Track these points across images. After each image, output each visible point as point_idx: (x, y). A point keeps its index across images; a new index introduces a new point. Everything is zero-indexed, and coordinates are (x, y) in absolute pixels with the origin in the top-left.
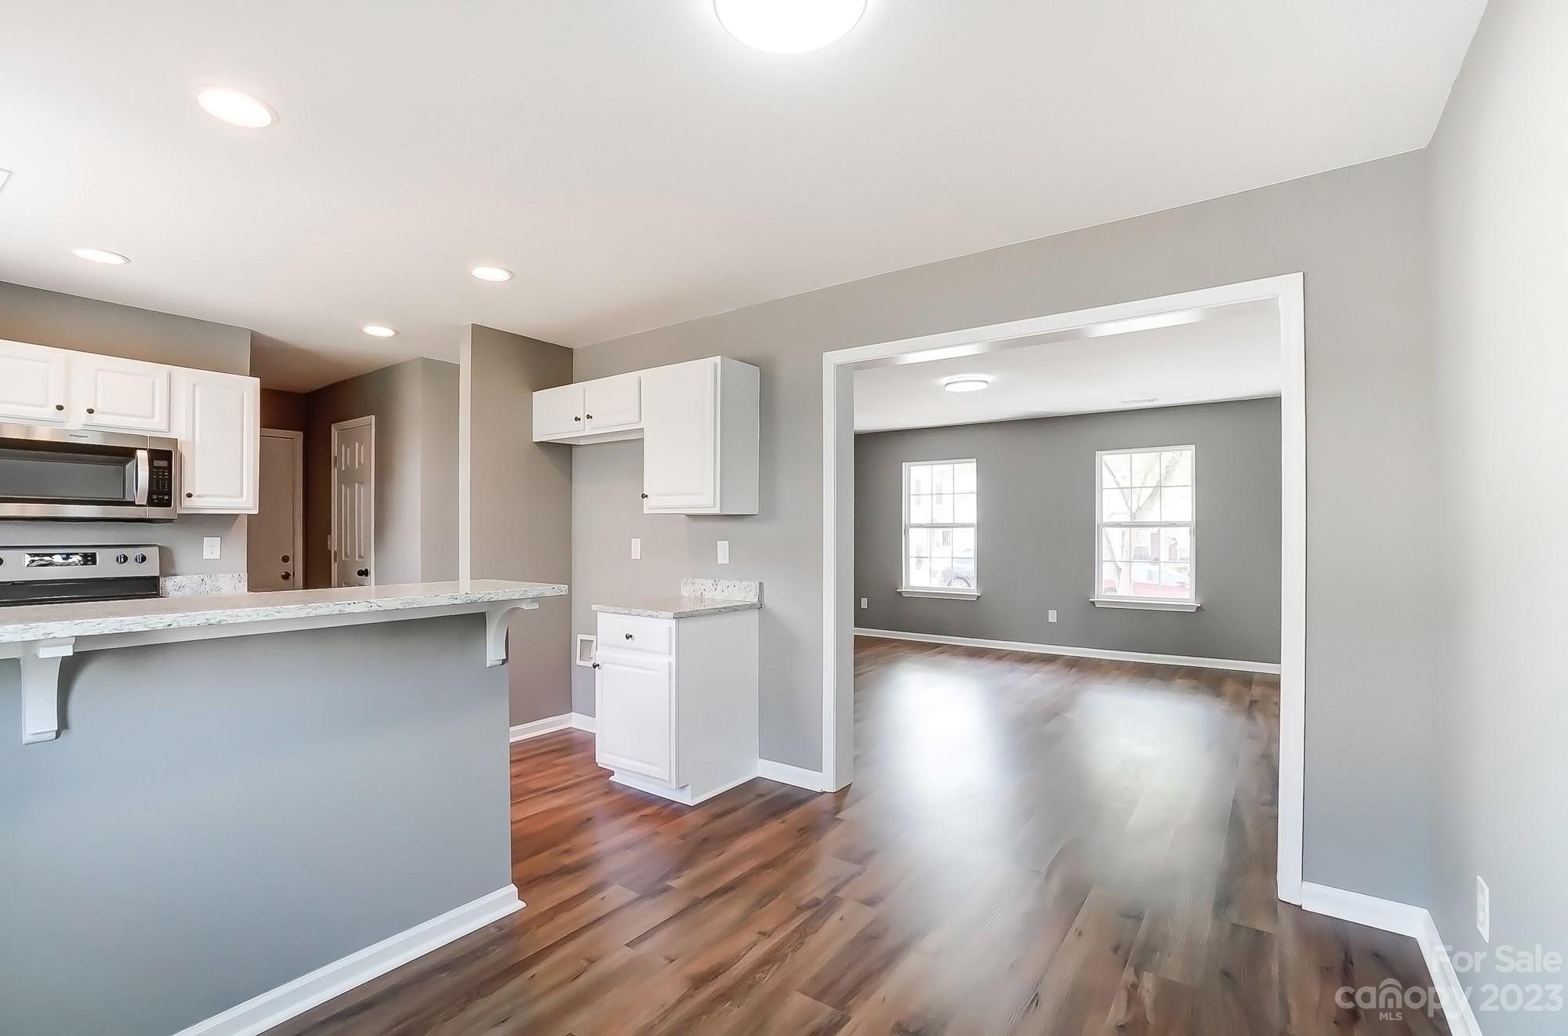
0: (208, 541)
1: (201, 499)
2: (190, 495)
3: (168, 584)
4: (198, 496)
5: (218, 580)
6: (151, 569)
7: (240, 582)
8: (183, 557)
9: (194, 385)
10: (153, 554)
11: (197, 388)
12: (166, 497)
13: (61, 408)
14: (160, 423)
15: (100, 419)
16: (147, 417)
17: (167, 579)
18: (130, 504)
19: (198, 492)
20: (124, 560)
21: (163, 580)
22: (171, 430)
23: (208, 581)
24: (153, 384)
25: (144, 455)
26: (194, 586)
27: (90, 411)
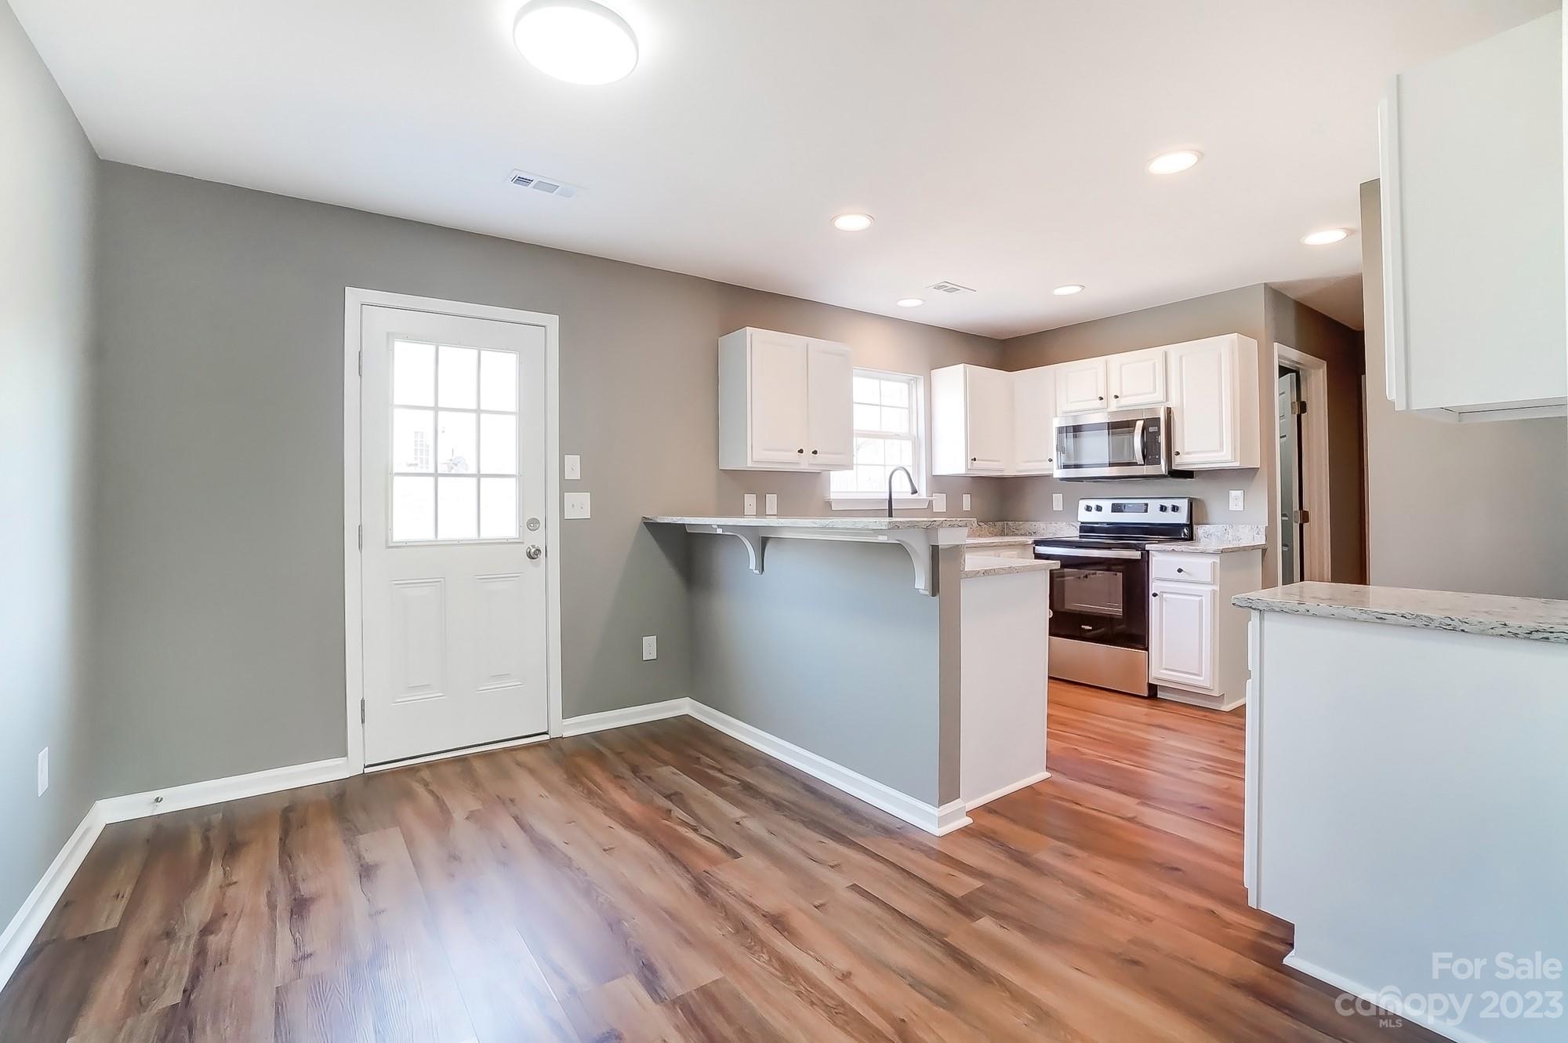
0: (1233, 493)
1: (1191, 456)
2: (1178, 453)
3: (1200, 531)
4: (1188, 453)
5: (1238, 531)
6: (1181, 518)
7: (1258, 534)
8: (1214, 509)
9: (1181, 357)
10: (1183, 505)
11: (1184, 358)
12: (1157, 457)
13: (1101, 399)
14: (1159, 396)
15: (1124, 402)
16: (1151, 393)
17: (1198, 526)
18: (1135, 464)
19: (1186, 450)
20: (1163, 509)
21: (1195, 527)
22: (1167, 400)
23: (1230, 531)
24: (1154, 365)
25: (1140, 424)
26: (1219, 534)
27: (1116, 397)
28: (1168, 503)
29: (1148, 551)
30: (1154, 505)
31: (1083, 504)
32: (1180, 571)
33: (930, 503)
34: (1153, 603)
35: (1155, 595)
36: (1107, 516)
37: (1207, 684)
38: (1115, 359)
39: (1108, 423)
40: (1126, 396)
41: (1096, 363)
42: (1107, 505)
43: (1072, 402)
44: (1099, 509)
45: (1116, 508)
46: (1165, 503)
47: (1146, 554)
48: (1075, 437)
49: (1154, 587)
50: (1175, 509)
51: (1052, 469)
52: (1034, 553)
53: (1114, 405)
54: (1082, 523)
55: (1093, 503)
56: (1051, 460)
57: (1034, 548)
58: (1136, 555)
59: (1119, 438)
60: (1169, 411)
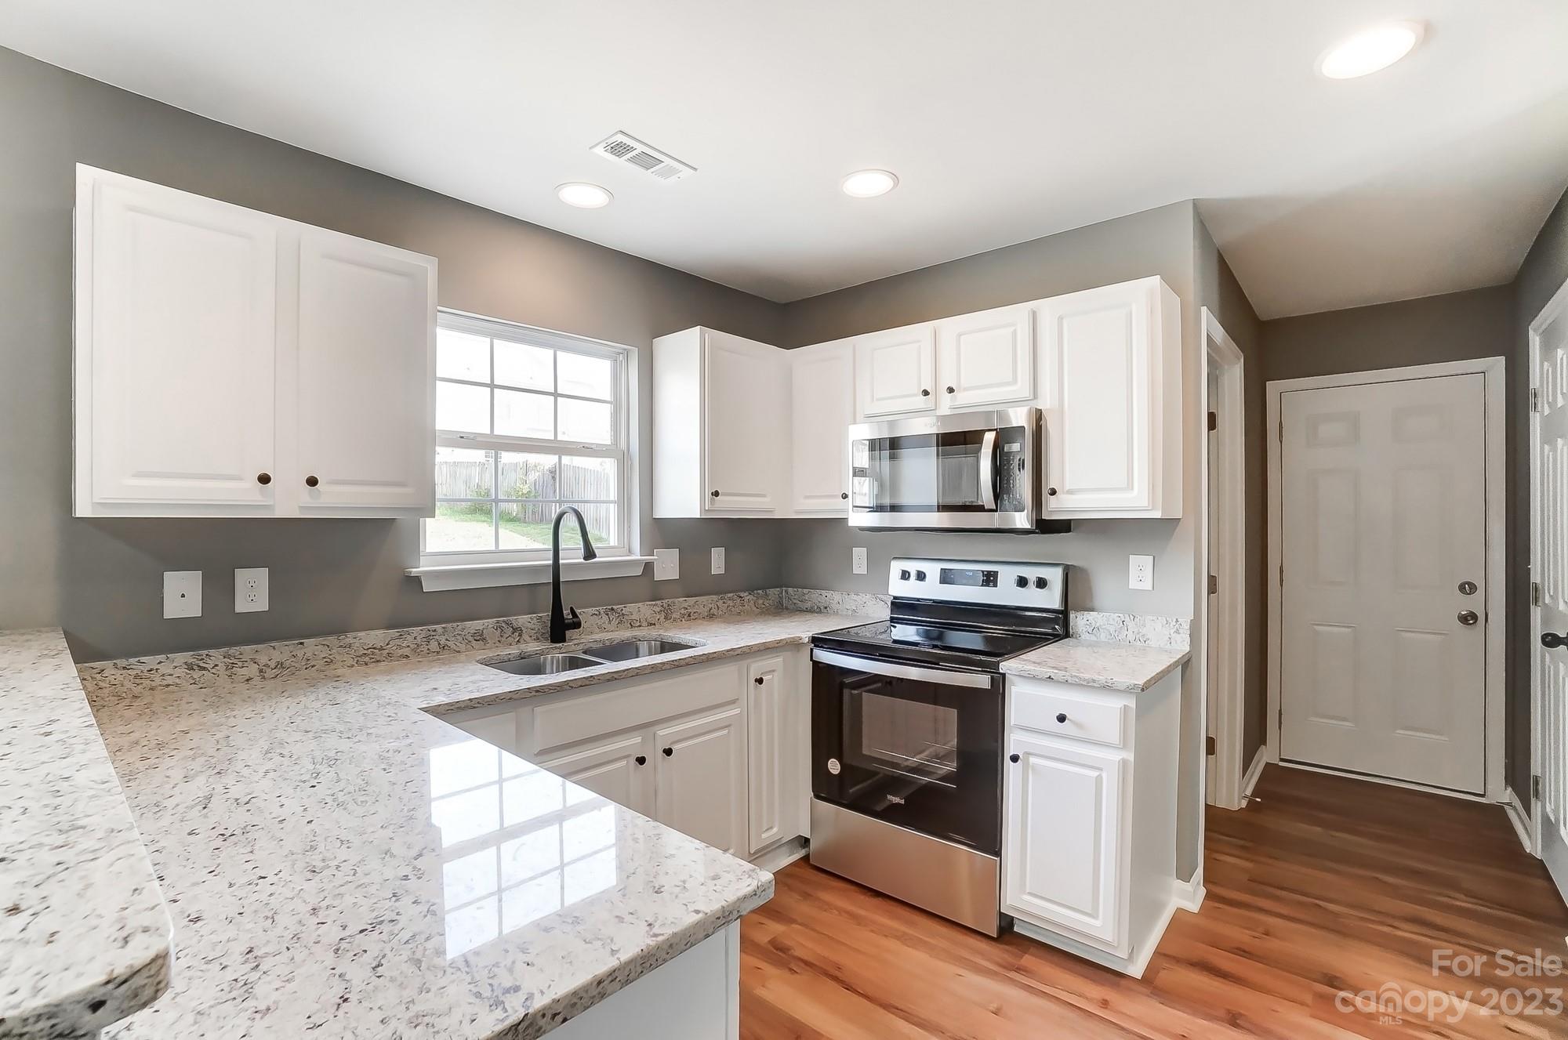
0: (1135, 560)
2: (1053, 492)
3: (1079, 621)
4: (1070, 492)
6: (1051, 599)
7: (1177, 632)
8: (1104, 586)
9: (1061, 319)
10: (1055, 576)
11: (1066, 322)
12: (1017, 496)
13: (926, 393)
14: (1022, 389)
15: (963, 398)
16: (1008, 384)
17: (1079, 614)
18: (981, 509)
19: (1067, 487)
20: (1022, 582)
21: (1072, 615)
22: (1035, 397)
23: (1131, 624)
24: (1015, 333)
25: (989, 438)
26: (1112, 630)
27: (951, 390)
28: (1032, 573)
29: (1004, 675)
30: (1007, 575)
31: (896, 567)
32: (1062, 718)
33: (648, 567)
34: (1011, 771)
35: (1015, 759)
36: (932, 590)
37: (1108, 936)
38: (949, 327)
39: (937, 434)
40: (966, 389)
41: (918, 333)
42: (933, 570)
43: (878, 400)
44: (921, 576)
45: (946, 578)
46: (1025, 572)
47: (999, 682)
48: (893, 457)
49: (1014, 741)
50: (1041, 583)
51: (847, 511)
52: (811, 659)
53: (946, 405)
54: (895, 598)
55: (912, 567)
56: (845, 496)
57: (812, 650)
58: (982, 681)
59: (953, 461)
60: (1039, 417)
